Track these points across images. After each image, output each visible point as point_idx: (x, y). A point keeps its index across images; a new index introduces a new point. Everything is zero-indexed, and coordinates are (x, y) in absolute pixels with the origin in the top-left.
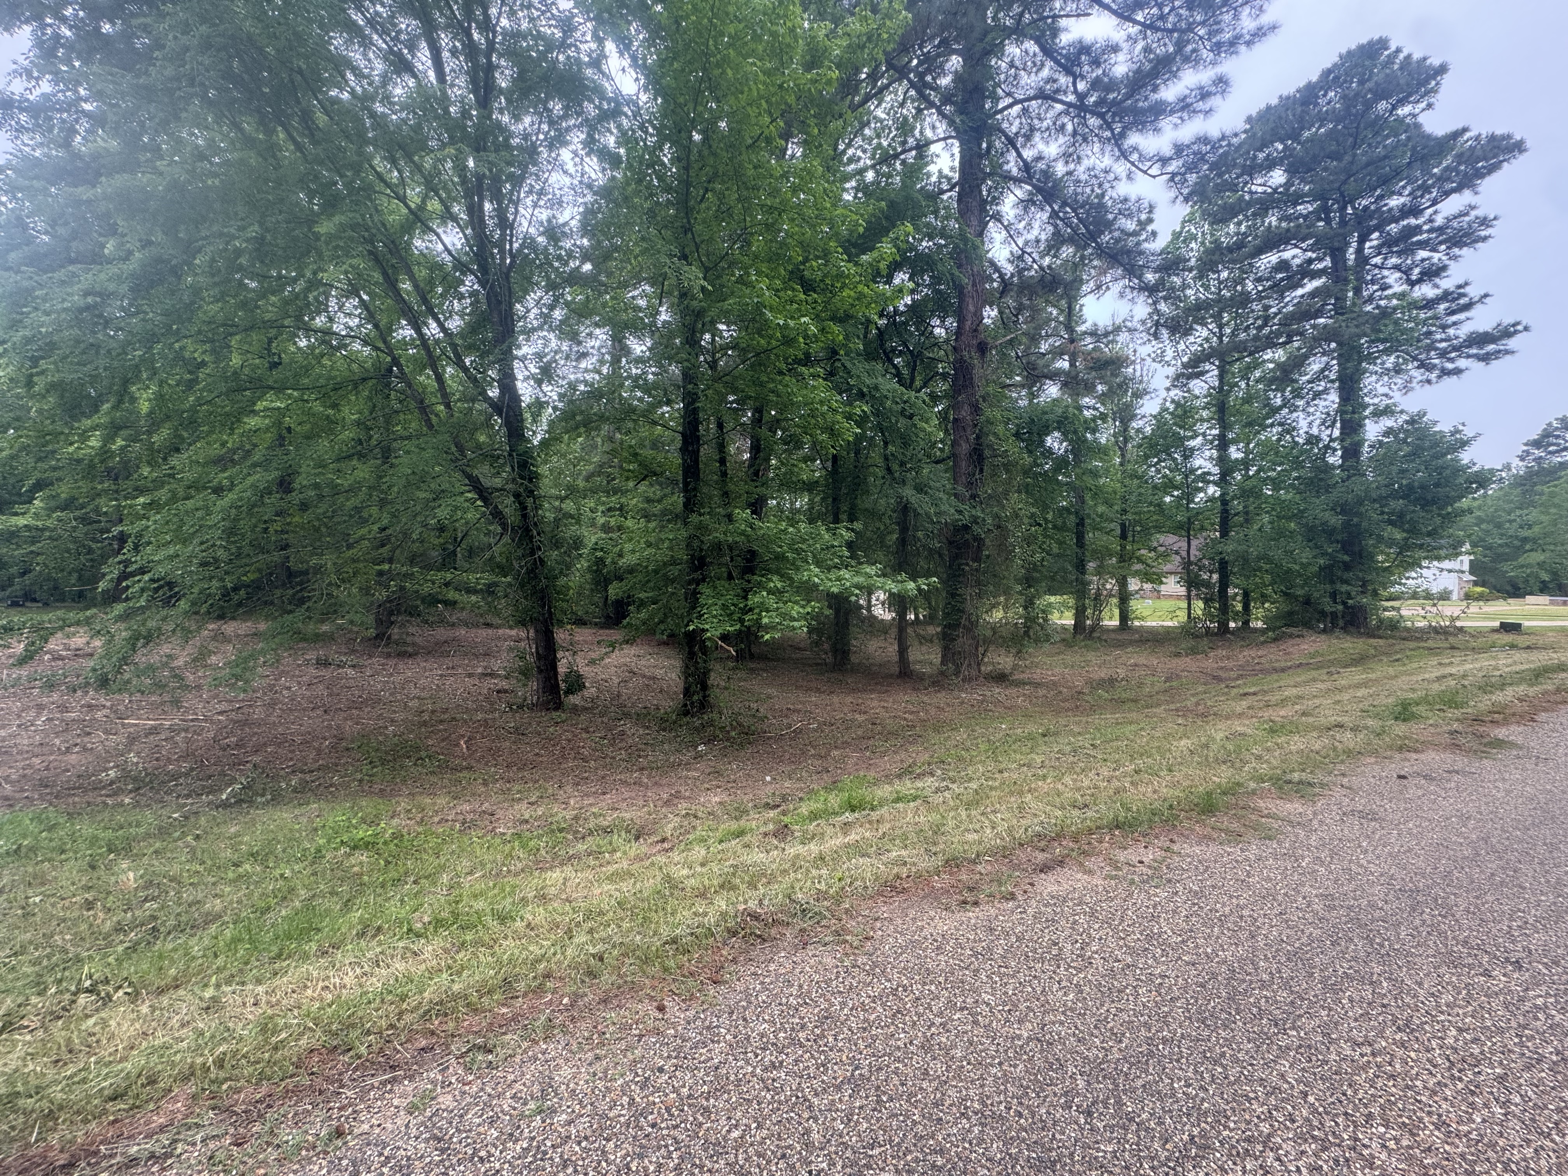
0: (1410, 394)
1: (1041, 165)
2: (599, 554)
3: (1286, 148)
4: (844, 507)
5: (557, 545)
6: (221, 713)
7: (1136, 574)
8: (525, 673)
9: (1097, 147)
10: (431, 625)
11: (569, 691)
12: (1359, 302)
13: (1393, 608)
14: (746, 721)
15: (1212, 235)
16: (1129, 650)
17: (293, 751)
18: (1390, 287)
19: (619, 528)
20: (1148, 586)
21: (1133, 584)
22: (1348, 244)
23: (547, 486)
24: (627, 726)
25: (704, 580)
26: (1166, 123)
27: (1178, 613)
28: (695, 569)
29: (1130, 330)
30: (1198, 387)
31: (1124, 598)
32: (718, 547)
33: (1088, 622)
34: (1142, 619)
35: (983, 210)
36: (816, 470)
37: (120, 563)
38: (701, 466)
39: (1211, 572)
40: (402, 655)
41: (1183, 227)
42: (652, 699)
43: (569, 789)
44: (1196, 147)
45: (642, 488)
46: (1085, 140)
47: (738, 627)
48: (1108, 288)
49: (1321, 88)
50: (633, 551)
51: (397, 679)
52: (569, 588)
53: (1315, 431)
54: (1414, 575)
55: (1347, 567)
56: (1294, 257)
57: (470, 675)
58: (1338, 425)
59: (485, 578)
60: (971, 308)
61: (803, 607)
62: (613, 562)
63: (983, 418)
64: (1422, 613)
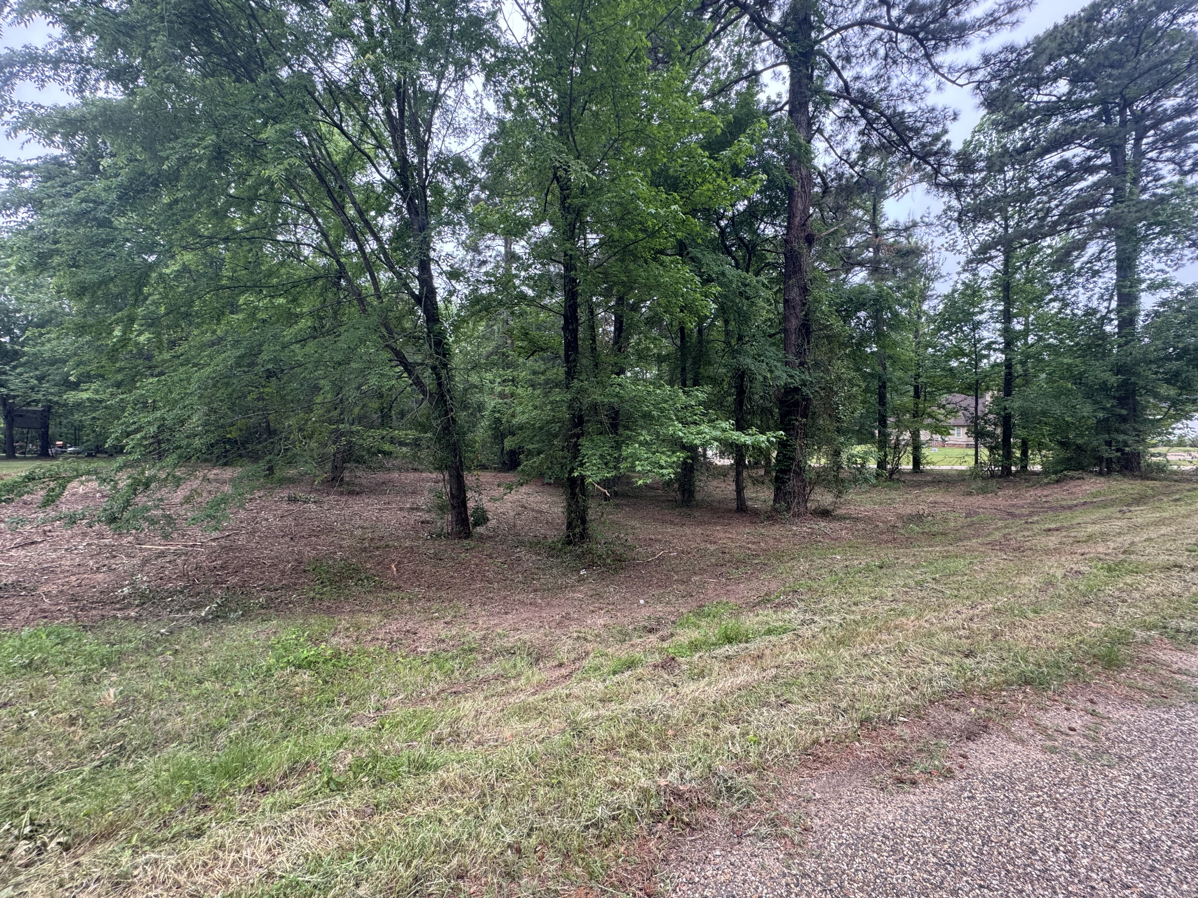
0: (1180, 270)
1: (858, 85)
2: (497, 415)
3: (1071, 61)
4: (690, 376)
5: (465, 408)
6: (214, 540)
7: (927, 427)
8: (441, 508)
9: (906, 67)
10: (373, 469)
11: (476, 524)
12: (1137, 191)
13: (1160, 454)
14: (620, 550)
15: (999, 142)
16: (926, 489)
17: (263, 572)
18: (1163, 178)
19: (512, 395)
20: (938, 437)
21: (924, 435)
22: (1126, 141)
23: (457, 360)
24: (522, 553)
25: (582, 434)
26: (973, 38)
27: (967, 459)
28: (576, 426)
29: (927, 225)
30: (986, 271)
31: (917, 447)
32: (595, 407)
33: (889, 466)
34: (933, 463)
35: (810, 125)
36: (667, 346)
37: (122, 424)
38: (580, 342)
39: (996, 425)
40: (351, 493)
41: (973, 137)
42: (542, 530)
43: (477, 608)
44: (1002, 56)
45: (529, 363)
46: (895, 62)
47: (613, 474)
48: (907, 191)
49: (1105, 6)
50: (523, 413)
51: (347, 512)
52: (475, 442)
53: (1094, 304)
54: (1180, 426)
55: (1124, 419)
56: (1074, 156)
57: (401, 509)
58: (1116, 298)
59: (412, 434)
60: (800, 206)
61: (669, 456)
62: (508, 422)
63: (810, 298)
64: (1189, 458)
